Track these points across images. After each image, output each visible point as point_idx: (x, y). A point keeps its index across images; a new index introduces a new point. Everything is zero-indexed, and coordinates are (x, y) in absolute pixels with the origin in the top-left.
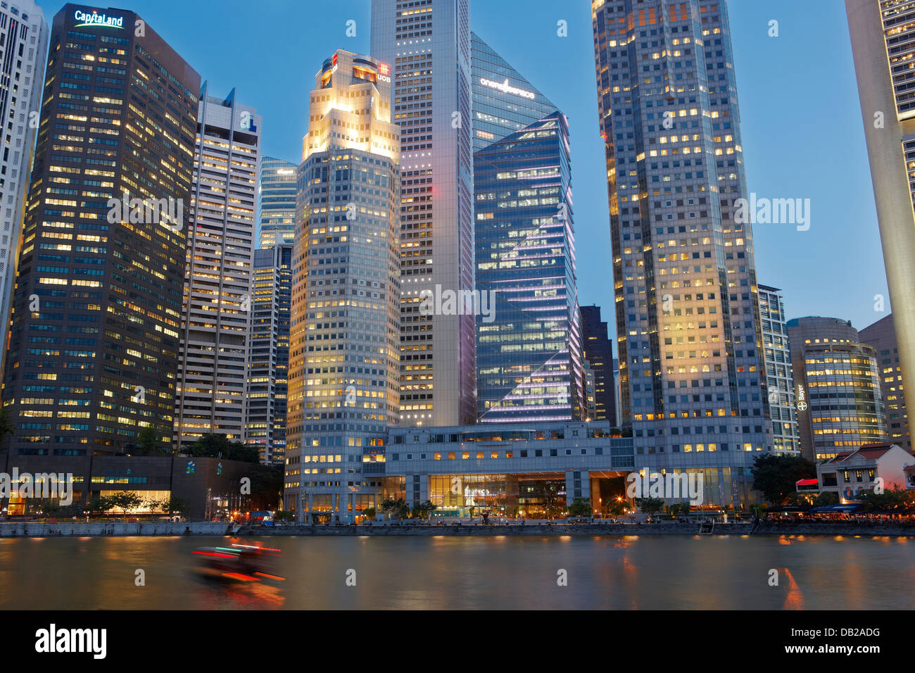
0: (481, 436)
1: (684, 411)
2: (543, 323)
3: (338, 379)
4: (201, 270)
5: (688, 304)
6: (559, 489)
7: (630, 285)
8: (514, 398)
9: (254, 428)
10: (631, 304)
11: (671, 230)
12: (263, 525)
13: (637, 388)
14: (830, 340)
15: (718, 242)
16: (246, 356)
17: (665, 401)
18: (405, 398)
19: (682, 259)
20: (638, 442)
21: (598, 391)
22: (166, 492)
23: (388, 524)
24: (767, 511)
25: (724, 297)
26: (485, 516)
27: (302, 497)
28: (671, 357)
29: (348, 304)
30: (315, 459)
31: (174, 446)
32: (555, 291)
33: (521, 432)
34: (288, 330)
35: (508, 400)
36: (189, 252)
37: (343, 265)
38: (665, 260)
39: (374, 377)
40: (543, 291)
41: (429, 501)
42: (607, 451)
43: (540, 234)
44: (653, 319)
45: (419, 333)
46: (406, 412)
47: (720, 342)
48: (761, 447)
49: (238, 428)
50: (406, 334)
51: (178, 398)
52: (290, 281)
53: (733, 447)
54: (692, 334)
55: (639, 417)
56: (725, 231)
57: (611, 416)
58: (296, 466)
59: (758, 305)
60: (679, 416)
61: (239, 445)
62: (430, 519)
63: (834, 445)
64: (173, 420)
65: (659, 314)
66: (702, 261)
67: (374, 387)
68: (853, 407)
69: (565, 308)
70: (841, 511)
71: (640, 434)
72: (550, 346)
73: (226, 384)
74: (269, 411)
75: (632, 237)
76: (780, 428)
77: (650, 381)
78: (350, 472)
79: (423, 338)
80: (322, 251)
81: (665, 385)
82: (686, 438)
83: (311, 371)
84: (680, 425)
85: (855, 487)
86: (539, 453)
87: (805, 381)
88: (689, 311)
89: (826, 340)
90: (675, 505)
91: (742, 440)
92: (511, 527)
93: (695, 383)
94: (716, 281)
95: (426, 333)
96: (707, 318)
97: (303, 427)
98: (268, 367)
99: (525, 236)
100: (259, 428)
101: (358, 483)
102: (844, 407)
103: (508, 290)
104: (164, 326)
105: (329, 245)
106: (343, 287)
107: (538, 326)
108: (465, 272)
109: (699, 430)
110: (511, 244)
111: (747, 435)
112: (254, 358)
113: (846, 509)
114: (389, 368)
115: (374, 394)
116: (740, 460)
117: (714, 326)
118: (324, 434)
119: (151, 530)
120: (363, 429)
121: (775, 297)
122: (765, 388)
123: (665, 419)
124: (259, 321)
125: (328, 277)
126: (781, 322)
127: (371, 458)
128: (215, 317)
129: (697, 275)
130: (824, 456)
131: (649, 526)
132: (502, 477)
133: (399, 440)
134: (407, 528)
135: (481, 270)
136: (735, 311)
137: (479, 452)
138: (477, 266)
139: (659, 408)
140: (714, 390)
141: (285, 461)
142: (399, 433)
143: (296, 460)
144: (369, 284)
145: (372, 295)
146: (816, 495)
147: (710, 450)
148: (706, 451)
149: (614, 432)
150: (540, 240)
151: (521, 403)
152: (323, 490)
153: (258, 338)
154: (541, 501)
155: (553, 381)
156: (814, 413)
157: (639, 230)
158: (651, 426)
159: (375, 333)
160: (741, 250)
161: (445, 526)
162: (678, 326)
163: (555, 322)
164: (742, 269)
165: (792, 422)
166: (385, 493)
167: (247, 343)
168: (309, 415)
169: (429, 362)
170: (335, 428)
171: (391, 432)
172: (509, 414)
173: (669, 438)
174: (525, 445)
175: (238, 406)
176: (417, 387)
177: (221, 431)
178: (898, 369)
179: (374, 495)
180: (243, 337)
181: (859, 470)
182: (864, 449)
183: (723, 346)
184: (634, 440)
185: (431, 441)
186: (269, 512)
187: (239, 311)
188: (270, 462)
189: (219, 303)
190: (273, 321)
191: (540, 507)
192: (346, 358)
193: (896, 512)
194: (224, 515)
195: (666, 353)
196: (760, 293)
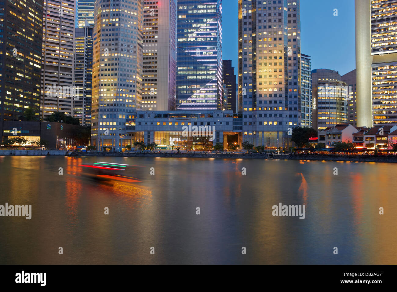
0: (177, 115)
1: (265, 107)
2: (206, 67)
4: (50, 37)
5: (270, 61)
6: (210, 139)
7: (245, 51)
8: (192, 99)
9: (77, 110)
10: (245, 60)
11: (265, 27)
12: (82, 152)
13: (245, 97)
14: (329, 79)
15: (285, 34)
16: (72, 77)
17: (257, 103)
18: (145, 98)
19: (269, 40)
20: (244, 120)
21: (229, 97)
22: (38, 137)
23: (137, 152)
24: (296, 150)
25: (286, 58)
26: (178, 149)
27: (99, 140)
28: (261, 84)
29: (119, 55)
30: (104, 124)
31: (41, 117)
32: (212, 53)
33: (195, 114)
34: (92, 66)
35: (190, 100)
36: (44, 27)
37: (117, 37)
38: (261, 40)
39: (131, 88)
40: (207, 52)
41: (154, 143)
42: (231, 123)
43: (206, 26)
44: (254, 67)
45: (151, 69)
46: (145, 104)
47: (282, 78)
48: (296, 124)
49: (70, 109)
50: (145, 70)
51: (42, 96)
52: (92, 43)
53: (284, 123)
54: (271, 74)
55: (246, 109)
56: (289, 29)
57: (234, 108)
58: (96, 126)
59: (300, 63)
60: (262, 109)
61: (70, 117)
62: (154, 150)
63: (326, 124)
64: (40, 105)
65: (257, 64)
66: (278, 41)
67: (130, 93)
68: (335, 108)
69: (216, 60)
71: (245, 117)
72: (209, 77)
74: (83, 102)
75: (248, 29)
76: (305, 116)
77: (251, 94)
78: (120, 129)
79: (153, 71)
80: (107, 30)
81: (258, 96)
82: (265, 119)
83: (102, 85)
84: (263, 113)
85: (332, 141)
86: (202, 123)
87: (317, 96)
88: (270, 64)
89: (327, 79)
90: (258, 147)
91: (288, 121)
92: (189, 154)
93: (270, 96)
94: (283, 51)
95: (154, 69)
96: (278, 67)
97: (99, 109)
98: (83, 83)
99: (200, 27)
100: (79, 110)
101: (123, 134)
102: (332, 108)
103: (191, 51)
104: (34, 62)
105: (110, 27)
106: (116, 47)
107: (204, 68)
108: (172, 42)
110: (193, 30)
111: (291, 118)
112: (76, 79)
113: (328, 150)
114: (137, 85)
115: (131, 96)
116: (287, 129)
117: (280, 71)
118: (108, 113)
119: (32, 153)
120: (126, 111)
121: (308, 59)
122: (299, 99)
123: (257, 110)
124: (78, 62)
125: (110, 42)
126: (309, 71)
127: (129, 123)
128: (58, 59)
129: (275, 48)
130: (321, 128)
131: (247, 155)
133: (142, 116)
134: (145, 153)
135: (180, 41)
136: (290, 65)
137: (176, 122)
138: (178, 40)
139: (254, 106)
140: (278, 99)
141: (91, 124)
142: (141, 113)
143: (96, 124)
144: (128, 46)
145: (130, 51)
146: (316, 144)
147: (275, 124)
148: (273, 125)
150: (207, 29)
151: (195, 101)
152: (108, 137)
153: (78, 69)
154: (202, 144)
155: (210, 93)
156: (320, 110)
157: (251, 26)
158: (250, 113)
159: (131, 69)
160: (295, 38)
161: (161, 153)
162: (265, 71)
163: (211, 66)
164: (294, 47)
165: (309, 114)
166: (135, 139)
167: (73, 72)
168: (102, 104)
169: (155, 82)
170: (113, 110)
171: (138, 113)
172: (190, 106)
173: (258, 119)
174: (196, 119)
175: (69, 100)
176: (150, 93)
177: (62, 111)
178: (355, 93)
179: (130, 139)
180: (71, 69)
181: (335, 134)
182: (338, 126)
183: (283, 80)
184: (243, 119)
185: (155, 117)
186: (85, 146)
187: (69, 57)
188: (85, 125)
189: (59, 53)
190: (84, 62)
191: (202, 146)
192: (118, 79)
193: (347, 151)
194: (65, 147)
195: (259, 82)
196: (301, 57)
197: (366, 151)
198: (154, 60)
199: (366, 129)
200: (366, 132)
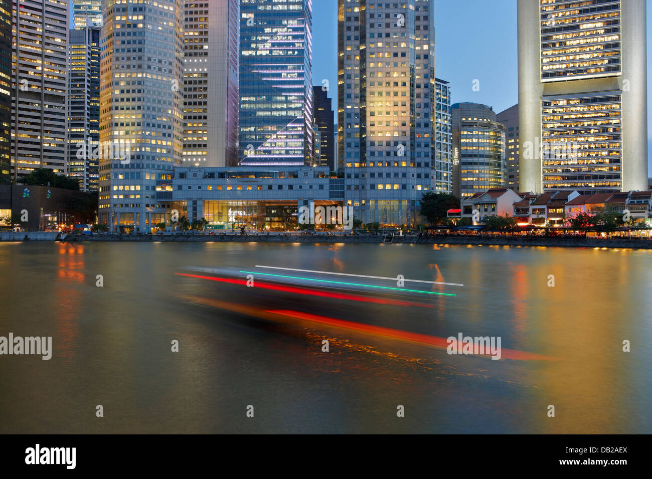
0: (241, 174)
1: (379, 162)
2: (286, 97)
3: (138, 131)
4: (26, 43)
5: (388, 89)
6: (293, 212)
7: (348, 73)
8: (265, 149)
9: (74, 165)
10: (349, 87)
11: (380, 35)
12: (84, 234)
13: (349, 145)
14: (478, 119)
15: (411, 46)
16: (66, 111)
17: (368, 155)
18: (188, 146)
19: (386, 56)
20: (347, 182)
21: (323, 146)
22: (8, 210)
23: (175, 234)
24: (427, 229)
25: (412, 85)
26: (242, 229)
27: (112, 215)
28: (374, 125)
29: (144, 76)
30: (121, 188)
31: (12, 177)
32: (296, 74)
33: (268, 173)
34: (99, 93)
35: (260, 150)
36: (14, 27)
37: (140, 46)
38: (374, 56)
39: (164, 131)
40: (287, 74)
41: (204, 218)
42: (327, 187)
43: (287, 32)
44: (363, 99)
45: (197, 100)
46: (187, 156)
47: (406, 116)
48: (427, 188)
49: (62, 165)
50: (187, 100)
51: (13, 141)
52: (99, 55)
53: (409, 187)
54: (389, 109)
55: (349, 165)
56: (417, 39)
57: (330, 164)
58: (106, 193)
59: (434, 92)
60: (376, 165)
61: (63, 177)
62: (204, 230)
63: (473, 188)
64: (10, 157)
65: (368, 94)
66: (400, 58)
67: (164, 138)
68: (487, 164)
69: (303, 87)
70: (472, 229)
71: (349, 176)
72: (291, 113)
73: (51, 132)
75: (353, 38)
76: (441, 176)
77: (358, 141)
78: (147, 197)
79: (200, 103)
80: (123, 34)
81: (368, 144)
82: (380, 180)
83: (116, 125)
84: (376, 171)
85: (483, 215)
86: (280, 187)
87: (459, 145)
88: (388, 94)
89: (475, 119)
90: (369, 224)
91: (416, 183)
92: (260, 236)
93: (388, 144)
94: (408, 74)
95: (203, 100)
96: (399, 99)
97: (111, 165)
98: (84, 120)
99: (277, 32)
100: (78, 165)
101: (153, 205)
102: (482, 164)
103: (263, 72)
105: (129, 30)
106: (140, 62)
107: (283, 98)
108: (232, 56)
109: (388, 175)
110: (266, 38)
111: (419, 180)
112: (72, 114)
113: (476, 228)
114: (175, 124)
115: (164, 143)
116: (413, 196)
117: (404, 105)
118: (127, 170)
120: (156, 167)
121: (446, 87)
122: (433, 149)
123: (367, 167)
124: (75, 86)
125: (129, 54)
126: (448, 105)
127: (162, 188)
128: (40, 81)
129: (396, 69)
130: (466, 195)
131: (351, 237)
132: (254, 203)
133: (182, 176)
134: (188, 236)
135: (244, 55)
136: (419, 96)
137: (238, 185)
138: (241, 53)
139: (363, 159)
141: (98, 189)
142: (182, 171)
143: (107, 189)
144: (160, 61)
145: (163, 70)
146: (459, 219)
147: (395, 188)
148: (392, 189)
149: (332, 174)
150: (287, 36)
151: (269, 152)
152: (127, 210)
153: (75, 98)
154: (281, 219)
155: (292, 138)
156: (463, 167)
157: (358, 33)
158: (357, 171)
159: (165, 99)
160: (426, 53)
161: (215, 235)
162: (380, 104)
163: (295, 96)
164: (426, 67)
165: (448, 172)
166: (173, 212)
167: (67, 102)
169: (205, 121)
170: (135, 167)
171: (176, 170)
172: (261, 160)
173: (368, 180)
174: (271, 181)
175: (61, 149)
176: (195, 139)
177: (49, 167)
178: (518, 141)
179: (164, 213)
180: (63, 97)
181: (486, 204)
182: (490, 191)
183: (409, 119)
184: (345, 181)
185: (205, 177)
186: (88, 225)
187: (59, 77)
188: (88, 190)
189: (42, 70)
190: (86, 86)
191: (280, 223)
192: (143, 116)
193: (505, 230)
194: (54, 228)
195: (371, 122)
196: (436, 84)
197: (533, 230)
198: (203, 86)
199: (534, 197)
200: (533, 200)
